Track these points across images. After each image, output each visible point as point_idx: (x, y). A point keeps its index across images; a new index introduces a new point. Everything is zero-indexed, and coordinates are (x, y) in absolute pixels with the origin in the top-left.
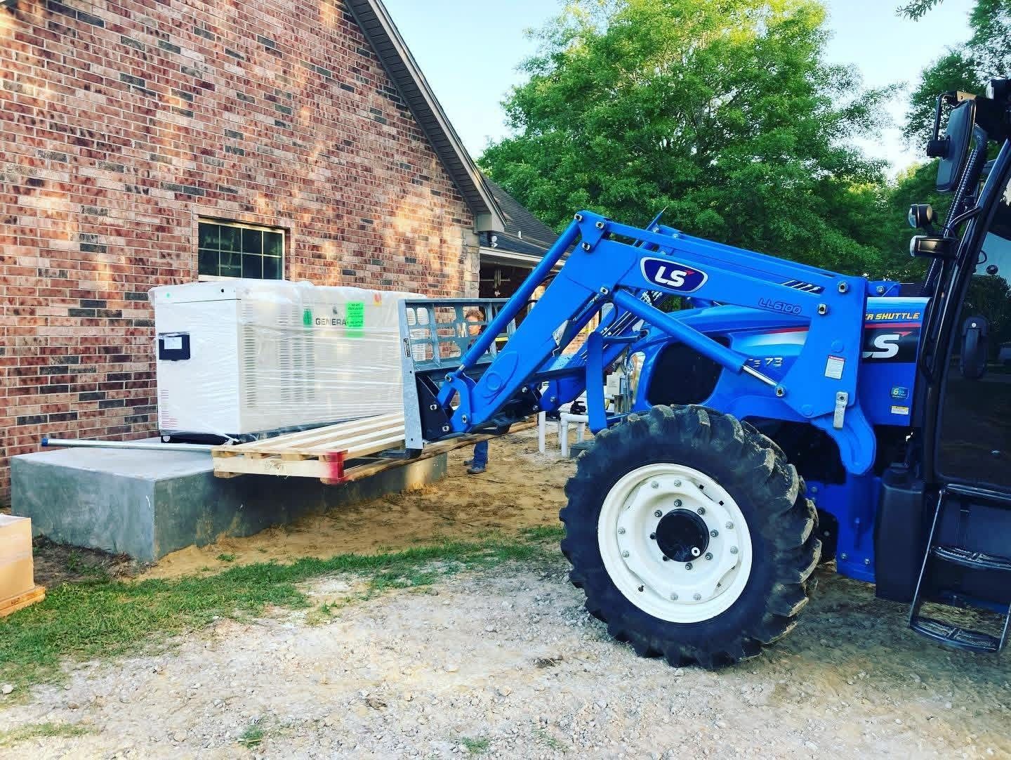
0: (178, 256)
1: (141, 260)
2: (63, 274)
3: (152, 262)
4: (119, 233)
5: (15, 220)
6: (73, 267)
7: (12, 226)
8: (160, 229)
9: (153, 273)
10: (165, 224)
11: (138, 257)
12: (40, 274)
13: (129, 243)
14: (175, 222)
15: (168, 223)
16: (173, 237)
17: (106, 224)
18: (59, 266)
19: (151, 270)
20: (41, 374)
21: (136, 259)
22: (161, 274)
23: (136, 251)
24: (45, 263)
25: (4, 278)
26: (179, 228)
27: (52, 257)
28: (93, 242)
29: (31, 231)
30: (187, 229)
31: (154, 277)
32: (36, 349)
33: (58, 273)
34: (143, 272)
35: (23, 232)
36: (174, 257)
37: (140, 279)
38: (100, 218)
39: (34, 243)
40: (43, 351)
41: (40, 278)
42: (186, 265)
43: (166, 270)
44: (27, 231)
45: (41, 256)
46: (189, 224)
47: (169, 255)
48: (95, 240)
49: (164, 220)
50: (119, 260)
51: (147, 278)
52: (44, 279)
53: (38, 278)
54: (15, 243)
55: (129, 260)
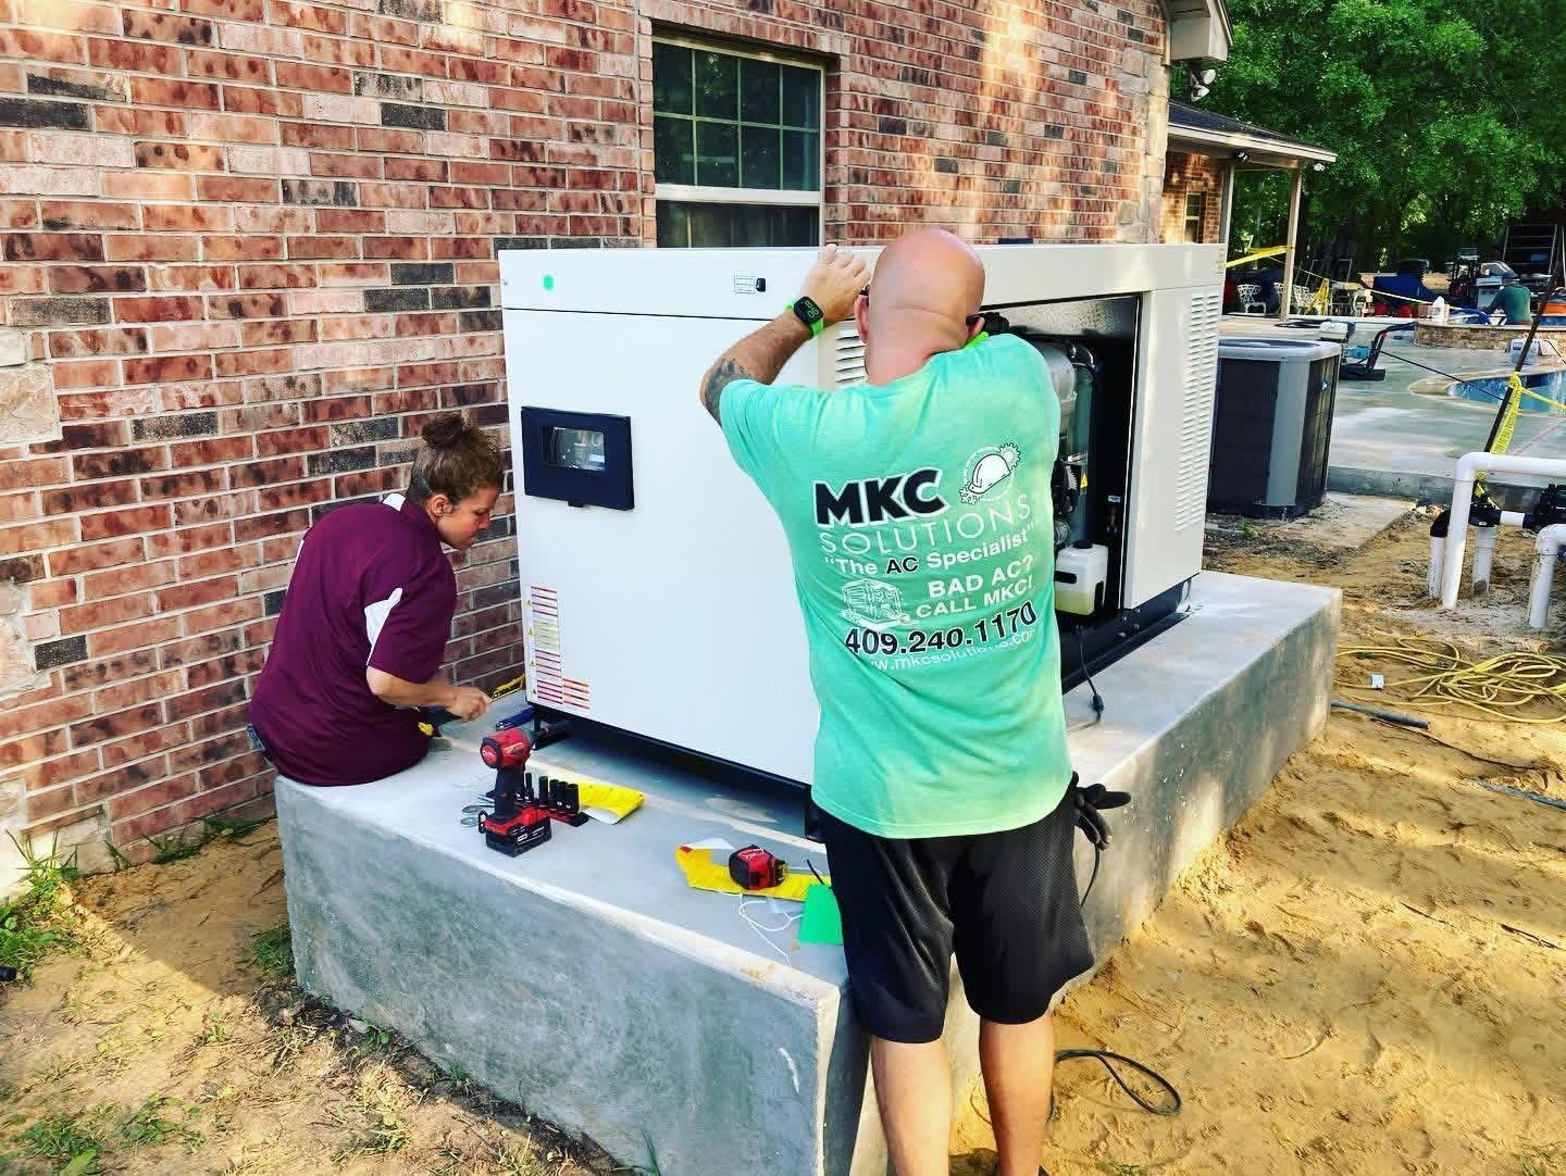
0: (609, 133)
1: (527, 146)
2: (343, 193)
3: (551, 152)
4: (471, 72)
5: (206, 34)
6: (369, 173)
7: (200, 50)
8: (570, 60)
9: (554, 183)
10: (577, 47)
11: (518, 141)
12: (287, 194)
13: (497, 101)
14: (601, 39)
15: (584, 42)
16: (598, 82)
17: (439, 47)
18: (332, 170)
19: (550, 174)
20: (312, 472)
21: (514, 144)
22: (574, 185)
23: (517, 123)
24: (295, 163)
25: (195, 211)
26: (608, 56)
27: (313, 145)
28: (409, 99)
29: (253, 66)
30: (626, 59)
31: (557, 193)
32: (294, 407)
33: (331, 190)
34: (532, 181)
35: (231, 70)
36: (601, 138)
37: (526, 200)
38: (425, 29)
39: (264, 105)
40: (312, 410)
41: (289, 207)
42: (628, 156)
43: (583, 173)
44: (243, 68)
45: (285, 142)
46: (629, 46)
47: (590, 131)
48: (414, 94)
49: (576, 34)
50: (477, 148)
51: (543, 195)
52: (299, 209)
53: (282, 207)
54: (213, 105)
55: (499, 147)
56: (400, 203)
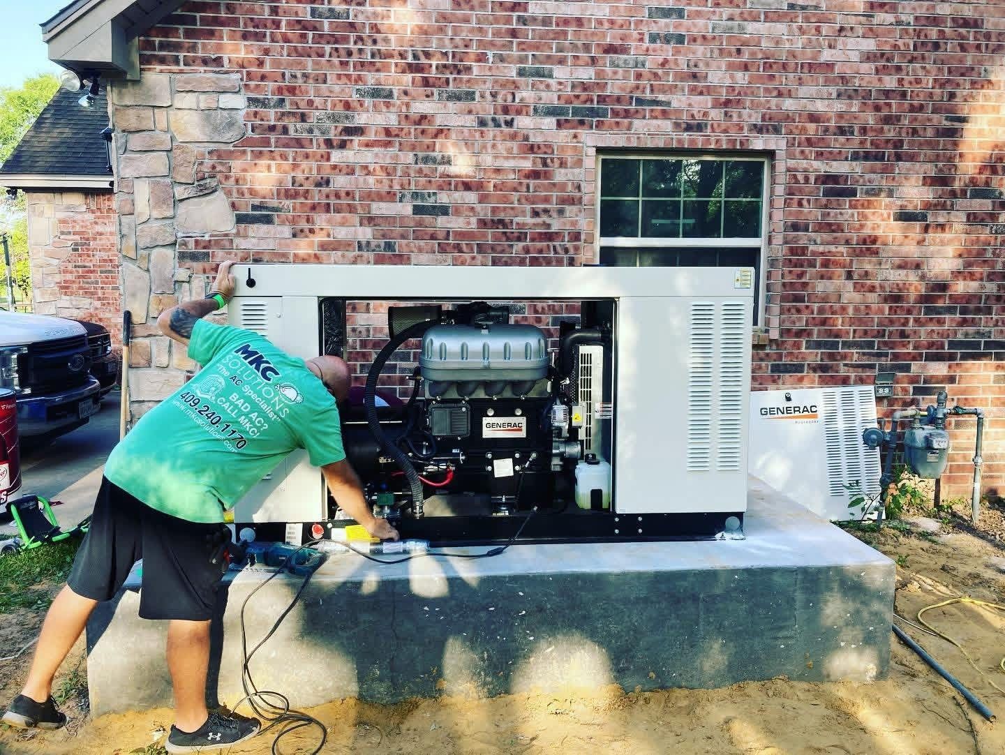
0: (561, 212)
1: (501, 222)
2: (389, 246)
3: (518, 224)
4: (467, 187)
5: (328, 182)
6: (403, 237)
7: (325, 190)
8: (535, 174)
9: (519, 239)
10: (540, 167)
11: (496, 218)
12: (360, 248)
13: (482, 199)
14: (557, 163)
15: (545, 164)
16: (554, 185)
17: (448, 176)
18: (384, 236)
19: (516, 235)
20: (361, 372)
21: (492, 220)
22: (533, 240)
23: (494, 210)
24: (365, 233)
25: (315, 255)
26: (563, 171)
27: (375, 225)
28: (430, 202)
29: (348, 194)
30: (577, 171)
31: (521, 244)
32: (355, 342)
33: (383, 245)
34: (504, 239)
35: (337, 196)
36: (555, 215)
37: (499, 248)
38: (441, 168)
39: (351, 209)
40: (364, 344)
41: (360, 253)
42: (574, 223)
43: (540, 234)
44: (343, 194)
45: (361, 225)
46: (579, 163)
47: (546, 211)
48: (432, 199)
49: (539, 160)
50: (469, 223)
51: (511, 246)
52: (365, 254)
53: (357, 253)
54: (328, 211)
55: (483, 223)
56: (420, 250)
